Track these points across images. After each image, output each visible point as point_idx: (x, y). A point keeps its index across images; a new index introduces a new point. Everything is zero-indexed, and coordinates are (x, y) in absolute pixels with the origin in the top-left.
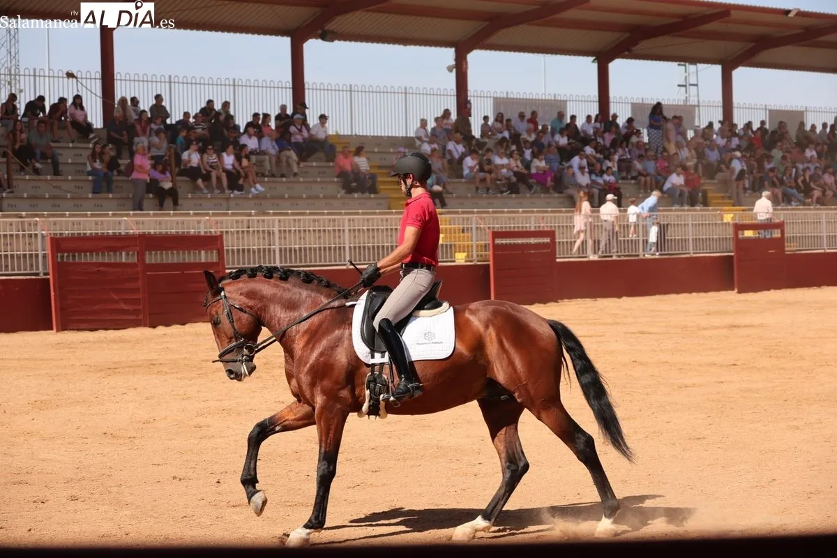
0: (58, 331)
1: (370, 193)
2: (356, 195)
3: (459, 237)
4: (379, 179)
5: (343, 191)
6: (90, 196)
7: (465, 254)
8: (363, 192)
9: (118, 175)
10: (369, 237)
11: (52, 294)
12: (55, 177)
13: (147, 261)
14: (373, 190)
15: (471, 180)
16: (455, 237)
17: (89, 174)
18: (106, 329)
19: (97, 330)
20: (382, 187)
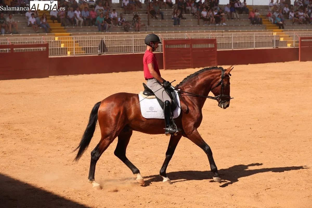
0: (165, 69)
1: (260, 24)
2: (256, 25)
3: (288, 39)
4: (263, 20)
5: (252, 24)
6: (173, 26)
7: (291, 44)
8: (258, 24)
9: (182, 19)
10: (260, 39)
11: (164, 58)
12: (162, 20)
13: (193, 47)
14: (261, 23)
15: (292, 19)
16: (287, 39)
17: (173, 19)
18: (180, 69)
19: (177, 69)
20: (263, 22)
